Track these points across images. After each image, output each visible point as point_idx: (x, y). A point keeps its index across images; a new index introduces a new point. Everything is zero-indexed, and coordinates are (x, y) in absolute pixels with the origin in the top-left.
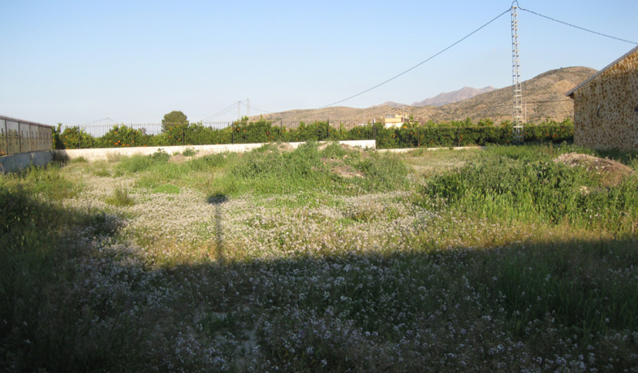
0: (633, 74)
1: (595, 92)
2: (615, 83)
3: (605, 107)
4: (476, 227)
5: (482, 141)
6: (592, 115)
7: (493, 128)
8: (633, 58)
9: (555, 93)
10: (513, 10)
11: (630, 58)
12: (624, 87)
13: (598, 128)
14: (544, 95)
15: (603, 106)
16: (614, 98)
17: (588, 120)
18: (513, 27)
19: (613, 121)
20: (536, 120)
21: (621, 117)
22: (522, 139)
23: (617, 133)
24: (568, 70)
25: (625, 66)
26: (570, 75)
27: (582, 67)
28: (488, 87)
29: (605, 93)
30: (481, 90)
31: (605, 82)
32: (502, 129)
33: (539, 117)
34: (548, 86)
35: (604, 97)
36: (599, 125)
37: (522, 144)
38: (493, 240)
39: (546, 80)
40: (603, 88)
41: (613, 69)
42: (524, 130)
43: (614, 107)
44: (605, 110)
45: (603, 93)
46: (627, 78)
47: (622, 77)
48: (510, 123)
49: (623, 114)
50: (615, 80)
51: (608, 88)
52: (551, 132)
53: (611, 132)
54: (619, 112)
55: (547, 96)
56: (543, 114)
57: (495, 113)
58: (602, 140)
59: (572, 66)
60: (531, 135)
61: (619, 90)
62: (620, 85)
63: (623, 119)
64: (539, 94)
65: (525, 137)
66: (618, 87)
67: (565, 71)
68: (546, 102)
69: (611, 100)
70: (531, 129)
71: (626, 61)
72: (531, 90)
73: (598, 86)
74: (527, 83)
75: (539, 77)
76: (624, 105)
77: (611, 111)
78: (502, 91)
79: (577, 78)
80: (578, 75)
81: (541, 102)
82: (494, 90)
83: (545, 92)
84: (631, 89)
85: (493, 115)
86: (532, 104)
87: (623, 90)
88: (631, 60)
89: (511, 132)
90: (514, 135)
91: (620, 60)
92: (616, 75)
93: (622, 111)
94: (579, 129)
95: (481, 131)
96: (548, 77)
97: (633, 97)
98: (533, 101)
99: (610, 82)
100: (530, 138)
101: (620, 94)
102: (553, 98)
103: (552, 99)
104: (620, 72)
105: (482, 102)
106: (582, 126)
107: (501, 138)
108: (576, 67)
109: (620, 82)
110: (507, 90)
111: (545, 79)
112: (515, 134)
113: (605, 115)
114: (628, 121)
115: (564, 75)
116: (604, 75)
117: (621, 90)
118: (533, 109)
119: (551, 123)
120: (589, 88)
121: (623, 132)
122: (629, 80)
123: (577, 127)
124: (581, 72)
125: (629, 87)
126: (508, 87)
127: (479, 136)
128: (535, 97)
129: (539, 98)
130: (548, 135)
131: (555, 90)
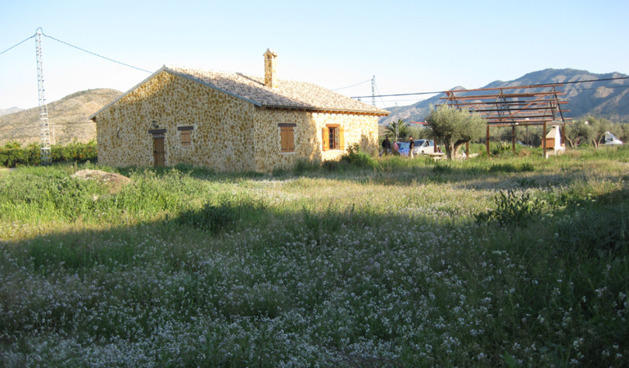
0: (146, 101)
1: (114, 116)
2: (131, 109)
3: (123, 130)
4: (11, 228)
5: (10, 163)
6: (113, 137)
7: (21, 150)
8: (145, 87)
9: (84, 114)
10: (37, 37)
11: (142, 88)
12: (139, 112)
13: (119, 148)
14: (73, 116)
15: (122, 129)
16: (130, 121)
17: (109, 141)
18: (38, 53)
19: (131, 142)
20: (66, 141)
21: (138, 138)
22: (50, 160)
23: (135, 152)
24: (97, 91)
25: (139, 94)
26: (97, 96)
27: (110, 89)
28: (15, 108)
29: (123, 118)
30: (7, 110)
31: (123, 107)
32: (30, 151)
33: (69, 138)
34: (77, 107)
35: (122, 121)
36: (119, 146)
37: (50, 165)
38: (25, 236)
39: (74, 102)
40: (121, 113)
41: (129, 96)
42: (52, 151)
43: (132, 130)
44: (123, 132)
45: (121, 117)
46: (141, 105)
47: (137, 104)
48: (38, 145)
49: (139, 135)
50: (131, 106)
51: (126, 113)
52: (78, 153)
53: (130, 152)
54: (136, 133)
55: (76, 117)
56: (72, 135)
57: (23, 134)
58: (122, 159)
59: (99, 88)
60: (59, 156)
61: (135, 115)
62: (135, 111)
63: (139, 140)
64: (68, 115)
65: (53, 158)
66: (134, 112)
67: (92, 92)
68: (76, 123)
69: (128, 124)
70: (59, 151)
71: (139, 90)
72: (60, 110)
73: (117, 111)
74: (55, 104)
75: (67, 98)
76: (139, 128)
77: (129, 133)
78: (29, 112)
79: (105, 99)
80: (105, 97)
81: (69, 123)
82: (20, 110)
83: (74, 113)
84: (144, 114)
85: (20, 137)
86: (61, 125)
87: (138, 115)
88: (144, 89)
89: (39, 154)
90: (42, 156)
91: (134, 88)
92: (132, 102)
93: (138, 133)
94: (102, 150)
95: (8, 153)
96: (77, 99)
97: (147, 121)
98: (63, 122)
99: (127, 108)
100: (58, 159)
101: (135, 118)
102: (82, 119)
103: (80, 120)
104: (135, 99)
105: (8, 123)
106: (104, 147)
107: (30, 160)
108: (103, 89)
109: (135, 107)
110: (35, 111)
111: (73, 100)
112: (44, 156)
113: (124, 137)
114: (144, 141)
115: (93, 97)
116: (122, 101)
117: (137, 114)
118: (63, 130)
119: (78, 144)
120: (109, 113)
121: (140, 151)
122: (143, 106)
123: (101, 148)
124: (108, 94)
125: (143, 113)
126: (36, 108)
127: (7, 158)
128: (63, 118)
129: (68, 119)
130: (75, 155)
131: (83, 111)
